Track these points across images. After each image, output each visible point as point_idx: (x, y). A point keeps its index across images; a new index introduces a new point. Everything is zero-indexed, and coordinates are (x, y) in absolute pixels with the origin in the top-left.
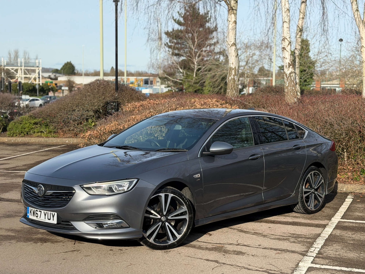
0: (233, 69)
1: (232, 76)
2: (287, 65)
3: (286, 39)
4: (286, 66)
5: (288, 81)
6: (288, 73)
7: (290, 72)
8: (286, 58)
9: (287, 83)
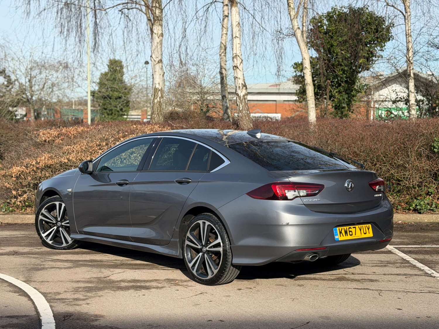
0: (159, 90)
1: (158, 98)
2: (241, 86)
3: (238, 56)
4: (239, 87)
5: (242, 104)
6: (242, 95)
7: (244, 94)
8: (239, 78)
9: (241, 106)
